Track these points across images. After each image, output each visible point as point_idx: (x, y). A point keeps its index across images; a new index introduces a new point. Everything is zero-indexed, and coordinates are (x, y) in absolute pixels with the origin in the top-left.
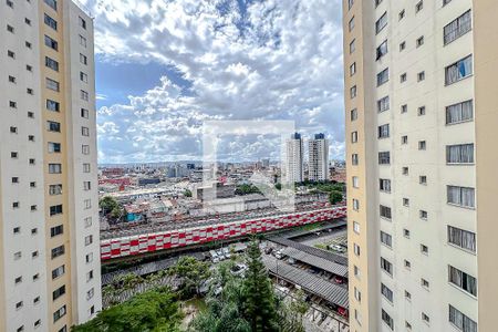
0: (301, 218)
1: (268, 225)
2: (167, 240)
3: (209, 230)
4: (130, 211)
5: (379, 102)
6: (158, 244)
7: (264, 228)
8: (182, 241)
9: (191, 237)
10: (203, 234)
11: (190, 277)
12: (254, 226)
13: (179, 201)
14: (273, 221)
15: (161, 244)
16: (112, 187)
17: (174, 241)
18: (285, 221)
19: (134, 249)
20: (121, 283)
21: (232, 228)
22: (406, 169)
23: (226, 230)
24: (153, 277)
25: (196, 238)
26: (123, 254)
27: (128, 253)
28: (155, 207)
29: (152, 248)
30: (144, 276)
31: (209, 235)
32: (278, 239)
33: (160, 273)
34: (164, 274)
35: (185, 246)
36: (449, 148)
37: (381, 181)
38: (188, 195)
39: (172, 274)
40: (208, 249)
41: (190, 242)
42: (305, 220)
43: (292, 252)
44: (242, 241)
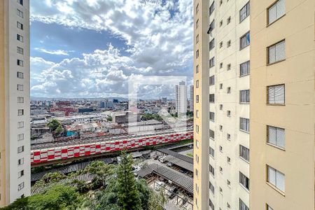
0: (180, 136)
1: (158, 140)
2: (87, 149)
3: (117, 143)
4: (69, 130)
5: (210, 61)
6: (81, 152)
7: (154, 142)
8: (98, 150)
9: (104, 148)
10: (113, 146)
11: (99, 175)
12: (148, 141)
13: (103, 124)
14: (161, 138)
15: (83, 152)
16: (61, 113)
17: (92, 150)
18: (169, 138)
19: (64, 155)
20: (49, 178)
21: (133, 142)
22: (222, 106)
23: (129, 144)
24: (72, 175)
25: (108, 149)
26: (56, 158)
27: (59, 158)
28: (86, 127)
29: (77, 154)
30: (66, 174)
31: (117, 146)
32: (163, 150)
33: (78, 172)
34: (80, 173)
35: (100, 153)
36: (241, 91)
37: (211, 113)
38: (110, 119)
39: (86, 172)
40: (116, 156)
41: (104, 151)
42: (182, 138)
43: (170, 159)
44: (140, 151)
